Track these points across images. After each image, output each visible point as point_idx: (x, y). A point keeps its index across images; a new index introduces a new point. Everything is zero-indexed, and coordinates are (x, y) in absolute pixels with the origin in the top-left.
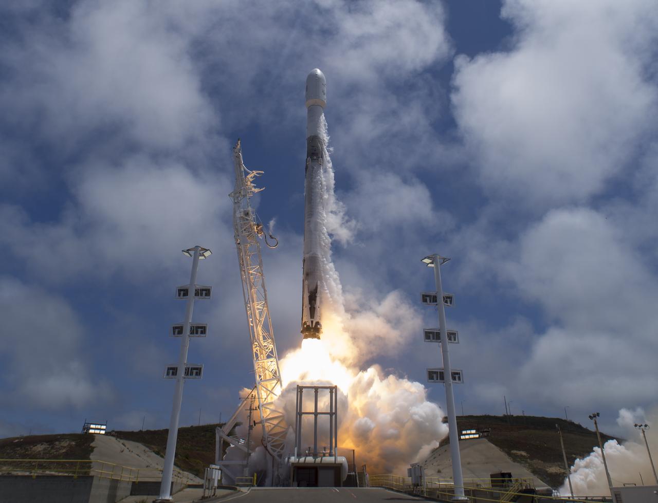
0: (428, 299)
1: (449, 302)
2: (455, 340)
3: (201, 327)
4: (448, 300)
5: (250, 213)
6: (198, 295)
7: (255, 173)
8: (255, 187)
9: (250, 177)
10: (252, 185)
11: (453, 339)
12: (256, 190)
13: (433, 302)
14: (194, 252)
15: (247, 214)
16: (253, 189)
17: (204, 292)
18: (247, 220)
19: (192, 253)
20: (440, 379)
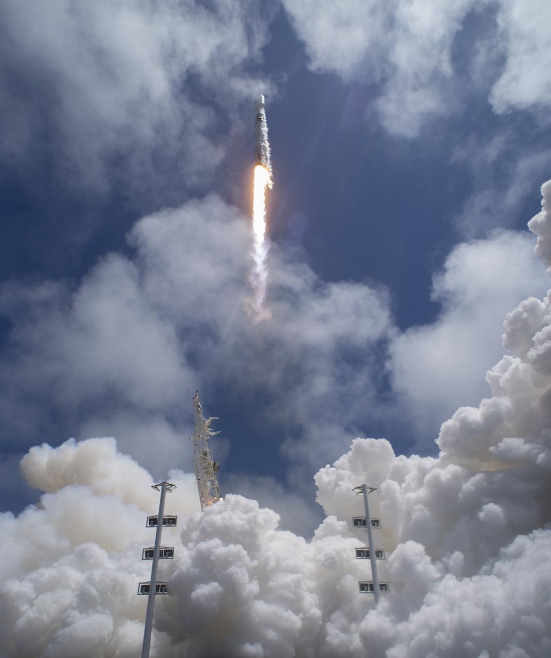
0: (359, 522)
1: (376, 525)
2: (382, 557)
3: (169, 551)
4: (376, 523)
5: (208, 453)
6: (166, 524)
7: (211, 418)
8: (211, 431)
9: (208, 422)
10: (209, 429)
11: (380, 556)
12: (213, 434)
13: (363, 525)
14: (161, 487)
15: (205, 454)
16: (210, 433)
17: (171, 521)
18: (206, 459)
19: (160, 488)
20: (370, 590)
